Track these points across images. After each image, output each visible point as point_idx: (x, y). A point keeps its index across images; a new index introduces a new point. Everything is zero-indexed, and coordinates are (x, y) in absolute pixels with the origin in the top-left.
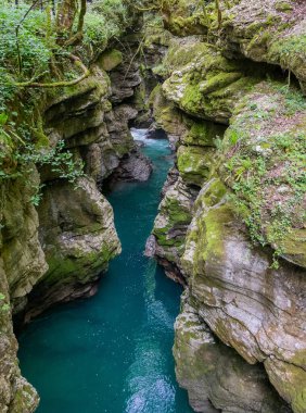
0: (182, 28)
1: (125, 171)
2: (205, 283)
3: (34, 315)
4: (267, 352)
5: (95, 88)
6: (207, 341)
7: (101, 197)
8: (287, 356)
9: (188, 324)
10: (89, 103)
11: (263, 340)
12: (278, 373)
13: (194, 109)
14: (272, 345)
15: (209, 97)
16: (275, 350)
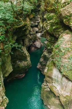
0: (50, 11)
1: (35, 45)
2: (48, 78)
3: (9, 79)
4: (60, 94)
5: (26, 25)
6: (48, 90)
7: (27, 52)
8: (64, 96)
9: (45, 86)
10: (25, 29)
11: (60, 92)
12: (62, 99)
13: (51, 33)
14: (61, 93)
15: (55, 31)
16: (62, 94)
